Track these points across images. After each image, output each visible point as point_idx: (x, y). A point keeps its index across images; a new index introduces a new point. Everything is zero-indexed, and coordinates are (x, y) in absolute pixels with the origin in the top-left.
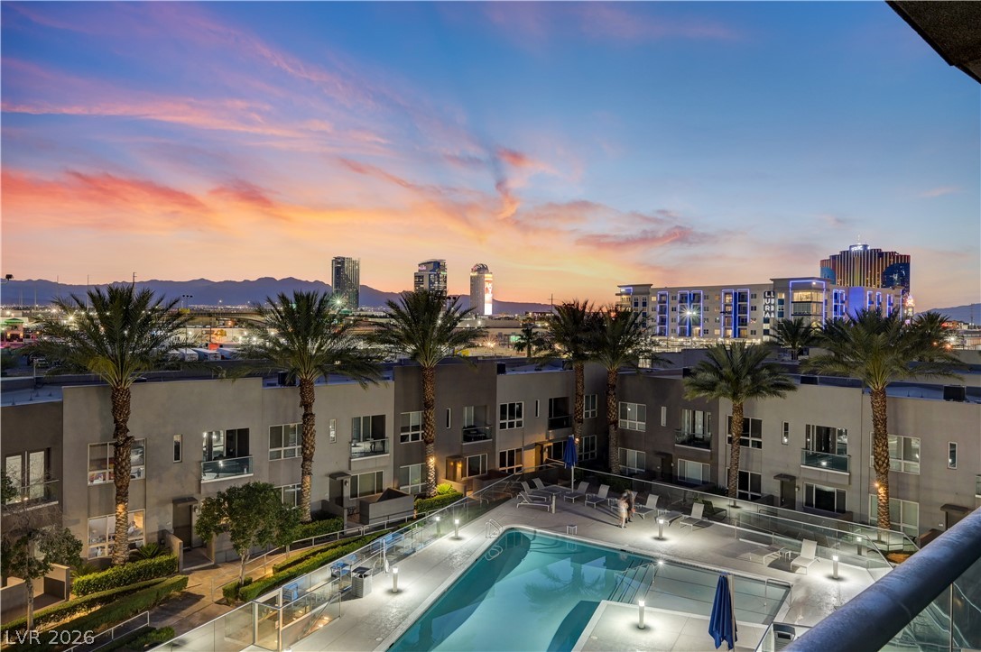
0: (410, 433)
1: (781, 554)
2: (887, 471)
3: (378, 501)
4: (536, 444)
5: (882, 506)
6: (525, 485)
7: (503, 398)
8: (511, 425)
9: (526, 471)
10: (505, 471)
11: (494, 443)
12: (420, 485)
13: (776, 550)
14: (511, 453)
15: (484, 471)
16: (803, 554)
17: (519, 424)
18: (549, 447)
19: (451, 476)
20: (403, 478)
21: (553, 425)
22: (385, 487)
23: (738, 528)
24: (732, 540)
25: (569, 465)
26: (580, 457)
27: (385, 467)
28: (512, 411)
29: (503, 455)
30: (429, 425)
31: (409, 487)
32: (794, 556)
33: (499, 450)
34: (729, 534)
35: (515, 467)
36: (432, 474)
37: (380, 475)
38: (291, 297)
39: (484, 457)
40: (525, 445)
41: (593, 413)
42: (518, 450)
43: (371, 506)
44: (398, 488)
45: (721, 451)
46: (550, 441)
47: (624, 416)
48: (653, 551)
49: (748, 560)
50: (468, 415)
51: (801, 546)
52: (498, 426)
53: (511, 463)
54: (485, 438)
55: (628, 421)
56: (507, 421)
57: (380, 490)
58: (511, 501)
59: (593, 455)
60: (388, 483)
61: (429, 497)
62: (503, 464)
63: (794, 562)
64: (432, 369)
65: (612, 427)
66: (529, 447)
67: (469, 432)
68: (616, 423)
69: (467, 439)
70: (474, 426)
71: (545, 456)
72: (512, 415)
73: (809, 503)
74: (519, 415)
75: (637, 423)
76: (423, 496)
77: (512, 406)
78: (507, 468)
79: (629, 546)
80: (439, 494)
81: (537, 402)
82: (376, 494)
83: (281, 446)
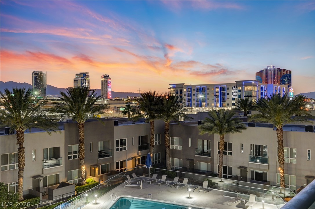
0: (73, 155)
1: (241, 201)
2: (283, 163)
3: (57, 188)
4: (133, 158)
5: (282, 178)
6: (128, 177)
7: (117, 136)
8: (121, 149)
9: (128, 171)
10: (118, 171)
11: (113, 158)
12: (78, 179)
13: (239, 200)
14: (121, 162)
15: (108, 171)
16: (250, 201)
17: (125, 149)
18: (139, 159)
19: (93, 174)
20: (70, 177)
21: (141, 148)
22: (61, 181)
23: (223, 191)
24: (220, 196)
25: (148, 166)
26: (153, 163)
27: (60, 172)
28: (121, 143)
29: (117, 163)
30: (82, 151)
31: (73, 181)
32: (247, 202)
33: (116, 161)
34: (219, 194)
35: (123, 169)
36: (84, 174)
37: (58, 176)
38: (11, 91)
39: (109, 165)
40: (128, 158)
41: (159, 142)
42: (125, 161)
43: (54, 191)
44: (67, 181)
45: (215, 158)
46: (139, 156)
47: (173, 143)
48: (186, 203)
49: (227, 205)
50: (101, 145)
51: (249, 197)
52: (115, 150)
53: (121, 167)
54: (109, 156)
55: (174, 146)
56: (119, 148)
57: (58, 183)
58: (122, 185)
59: (159, 161)
60: (62, 179)
61: (82, 185)
62: (117, 168)
63: (247, 204)
64: (83, 124)
65: (167, 149)
66: (129, 159)
67: (101, 153)
68: (169, 146)
69: (100, 156)
70: (104, 151)
71: (137, 163)
72: (121, 144)
73: (252, 178)
74: (125, 145)
75: (178, 146)
76: (79, 185)
77: (121, 140)
78: (119, 169)
79: (176, 202)
80: (87, 183)
81: (133, 138)
82: (56, 185)
83: (7, 164)
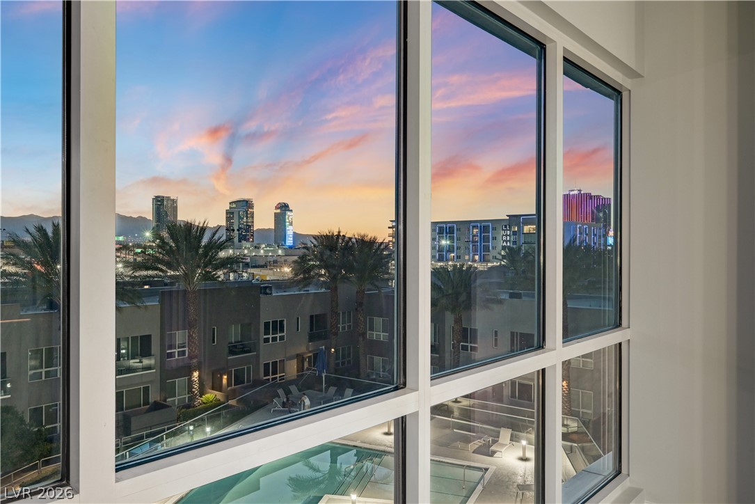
0: (176, 351)
1: (484, 441)
2: (569, 367)
3: (145, 413)
4: (298, 355)
5: (565, 396)
6: (280, 391)
7: (266, 316)
8: (274, 339)
9: (288, 379)
10: (269, 379)
11: (258, 356)
12: (187, 396)
13: (480, 438)
14: (275, 364)
15: (249, 381)
16: (501, 440)
17: (282, 338)
18: (309, 357)
19: (217, 386)
20: (168, 390)
21: (312, 338)
22: (151, 400)
23: (453, 420)
24: (448, 431)
25: (321, 372)
26: (337, 365)
27: (151, 382)
28: (278, 326)
29: (266, 365)
30: (193, 342)
31: (176, 398)
32: (495, 442)
33: (263, 361)
34: (447, 426)
35: (278, 376)
36: (196, 386)
37: (146, 390)
39: (249, 369)
40: (288, 355)
41: (349, 327)
42: (282, 361)
43: (133, 419)
44: (165, 401)
45: (447, 355)
46: (310, 352)
47: (372, 329)
48: (380, 445)
49: (457, 448)
50: (234, 334)
51: (499, 432)
52: (262, 341)
53: (275, 372)
54: (249, 352)
55: (375, 333)
56: (270, 336)
57: (146, 403)
59: (349, 362)
60: (154, 396)
61: (194, 407)
62: (266, 374)
63: (493, 448)
64: (194, 292)
65: (361, 339)
66: (291, 358)
67: (235, 346)
68: (364, 334)
69: (232, 352)
70: (241, 342)
71: (306, 365)
72: (275, 331)
73: (513, 395)
74: (282, 331)
75: (382, 334)
76: (188, 407)
77: (275, 323)
78: (270, 377)
79: (361, 442)
80: (204, 403)
81: (298, 318)
82: (142, 407)
83: (42, 368)
